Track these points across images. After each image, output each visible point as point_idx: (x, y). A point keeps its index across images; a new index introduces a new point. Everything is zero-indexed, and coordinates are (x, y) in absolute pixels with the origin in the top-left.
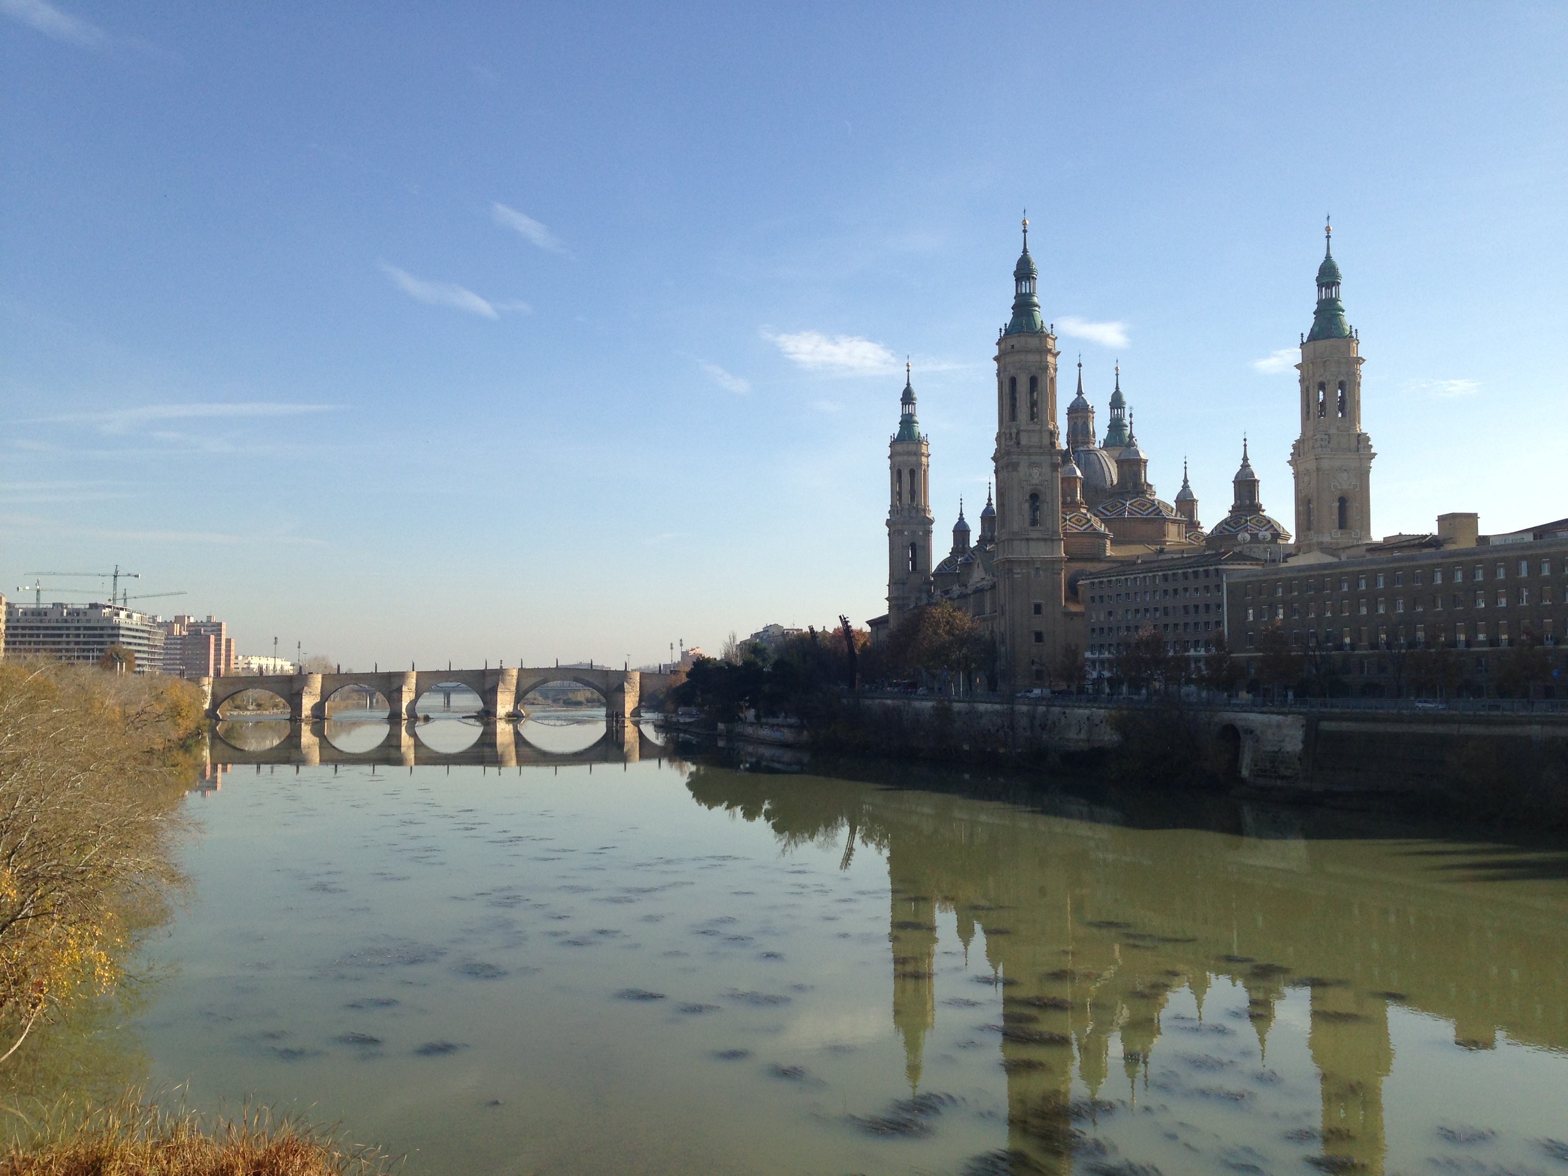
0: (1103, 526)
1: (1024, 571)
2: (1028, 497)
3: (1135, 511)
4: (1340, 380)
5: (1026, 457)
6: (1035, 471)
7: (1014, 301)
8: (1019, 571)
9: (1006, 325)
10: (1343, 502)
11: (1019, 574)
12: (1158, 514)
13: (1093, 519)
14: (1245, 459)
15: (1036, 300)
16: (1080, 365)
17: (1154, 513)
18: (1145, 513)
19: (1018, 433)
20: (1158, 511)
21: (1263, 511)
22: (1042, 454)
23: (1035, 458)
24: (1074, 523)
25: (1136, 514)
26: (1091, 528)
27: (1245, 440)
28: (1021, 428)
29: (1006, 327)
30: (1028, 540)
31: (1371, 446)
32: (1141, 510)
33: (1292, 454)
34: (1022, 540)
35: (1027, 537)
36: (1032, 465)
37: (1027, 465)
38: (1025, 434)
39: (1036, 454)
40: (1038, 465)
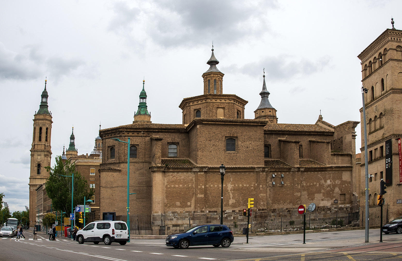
1: (34, 188)
2: (37, 165)
5: (36, 153)
6: (39, 157)
7: (40, 104)
8: (32, 188)
9: (36, 111)
11: (32, 189)
15: (48, 104)
19: (34, 145)
22: (41, 151)
23: (39, 153)
28: (35, 143)
30: (35, 178)
34: (33, 178)
35: (36, 178)
36: (38, 155)
37: (36, 155)
38: (37, 145)
39: (39, 151)
40: (40, 155)
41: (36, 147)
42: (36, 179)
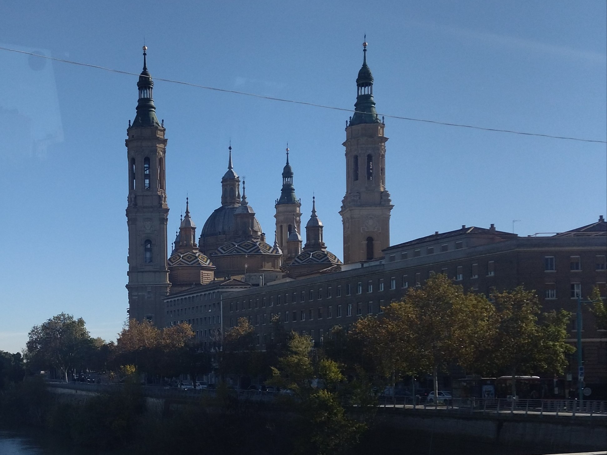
0: (209, 261)
1: (140, 294)
2: (143, 242)
3: (240, 249)
4: (368, 154)
6: (148, 224)
7: (138, 103)
8: (136, 294)
9: (130, 121)
10: (370, 240)
11: (136, 296)
12: (257, 252)
13: (200, 257)
14: (314, 211)
15: (152, 103)
16: (230, 148)
17: (256, 250)
18: (248, 251)
19: (136, 198)
20: (258, 249)
21: (326, 248)
22: (152, 212)
23: (148, 215)
24: (185, 260)
25: (241, 252)
26: (197, 263)
27: (314, 198)
28: (138, 194)
29: (130, 123)
30: (142, 272)
31: (390, 201)
32: (245, 249)
33: (342, 207)
34: (138, 272)
35: (142, 270)
36: (146, 219)
37: (142, 221)
38: (141, 198)
40: (150, 220)
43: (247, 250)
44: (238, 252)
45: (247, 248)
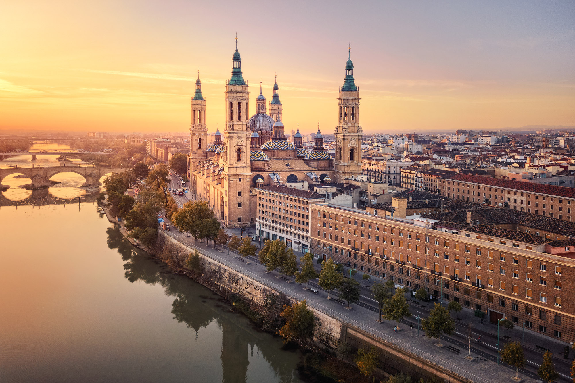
1: (234, 179)
2: (237, 151)
5: (236, 134)
6: (240, 140)
7: (233, 70)
8: (232, 179)
9: (229, 80)
10: (352, 150)
12: (287, 148)
13: (263, 155)
14: (319, 129)
15: (242, 71)
16: (261, 82)
19: (233, 125)
22: (242, 133)
23: (240, 135)
26: (262, 158)
27: (319, 123)
28: (235, 123)
35: (236, 166)
37: (236, 138)
38: (236, 125)
39: (240, 133)
40: (241, 138)
41: (235, 128)
42: (237, 168)
43: (282, 147)
44: (278, 148)
45: (282, 146)
